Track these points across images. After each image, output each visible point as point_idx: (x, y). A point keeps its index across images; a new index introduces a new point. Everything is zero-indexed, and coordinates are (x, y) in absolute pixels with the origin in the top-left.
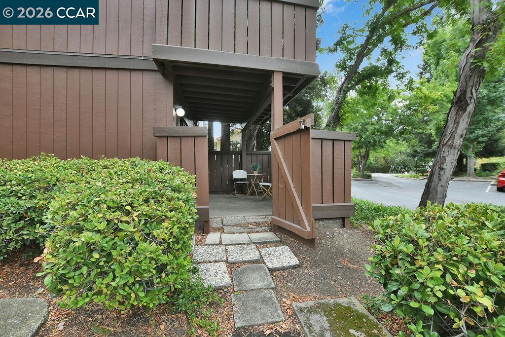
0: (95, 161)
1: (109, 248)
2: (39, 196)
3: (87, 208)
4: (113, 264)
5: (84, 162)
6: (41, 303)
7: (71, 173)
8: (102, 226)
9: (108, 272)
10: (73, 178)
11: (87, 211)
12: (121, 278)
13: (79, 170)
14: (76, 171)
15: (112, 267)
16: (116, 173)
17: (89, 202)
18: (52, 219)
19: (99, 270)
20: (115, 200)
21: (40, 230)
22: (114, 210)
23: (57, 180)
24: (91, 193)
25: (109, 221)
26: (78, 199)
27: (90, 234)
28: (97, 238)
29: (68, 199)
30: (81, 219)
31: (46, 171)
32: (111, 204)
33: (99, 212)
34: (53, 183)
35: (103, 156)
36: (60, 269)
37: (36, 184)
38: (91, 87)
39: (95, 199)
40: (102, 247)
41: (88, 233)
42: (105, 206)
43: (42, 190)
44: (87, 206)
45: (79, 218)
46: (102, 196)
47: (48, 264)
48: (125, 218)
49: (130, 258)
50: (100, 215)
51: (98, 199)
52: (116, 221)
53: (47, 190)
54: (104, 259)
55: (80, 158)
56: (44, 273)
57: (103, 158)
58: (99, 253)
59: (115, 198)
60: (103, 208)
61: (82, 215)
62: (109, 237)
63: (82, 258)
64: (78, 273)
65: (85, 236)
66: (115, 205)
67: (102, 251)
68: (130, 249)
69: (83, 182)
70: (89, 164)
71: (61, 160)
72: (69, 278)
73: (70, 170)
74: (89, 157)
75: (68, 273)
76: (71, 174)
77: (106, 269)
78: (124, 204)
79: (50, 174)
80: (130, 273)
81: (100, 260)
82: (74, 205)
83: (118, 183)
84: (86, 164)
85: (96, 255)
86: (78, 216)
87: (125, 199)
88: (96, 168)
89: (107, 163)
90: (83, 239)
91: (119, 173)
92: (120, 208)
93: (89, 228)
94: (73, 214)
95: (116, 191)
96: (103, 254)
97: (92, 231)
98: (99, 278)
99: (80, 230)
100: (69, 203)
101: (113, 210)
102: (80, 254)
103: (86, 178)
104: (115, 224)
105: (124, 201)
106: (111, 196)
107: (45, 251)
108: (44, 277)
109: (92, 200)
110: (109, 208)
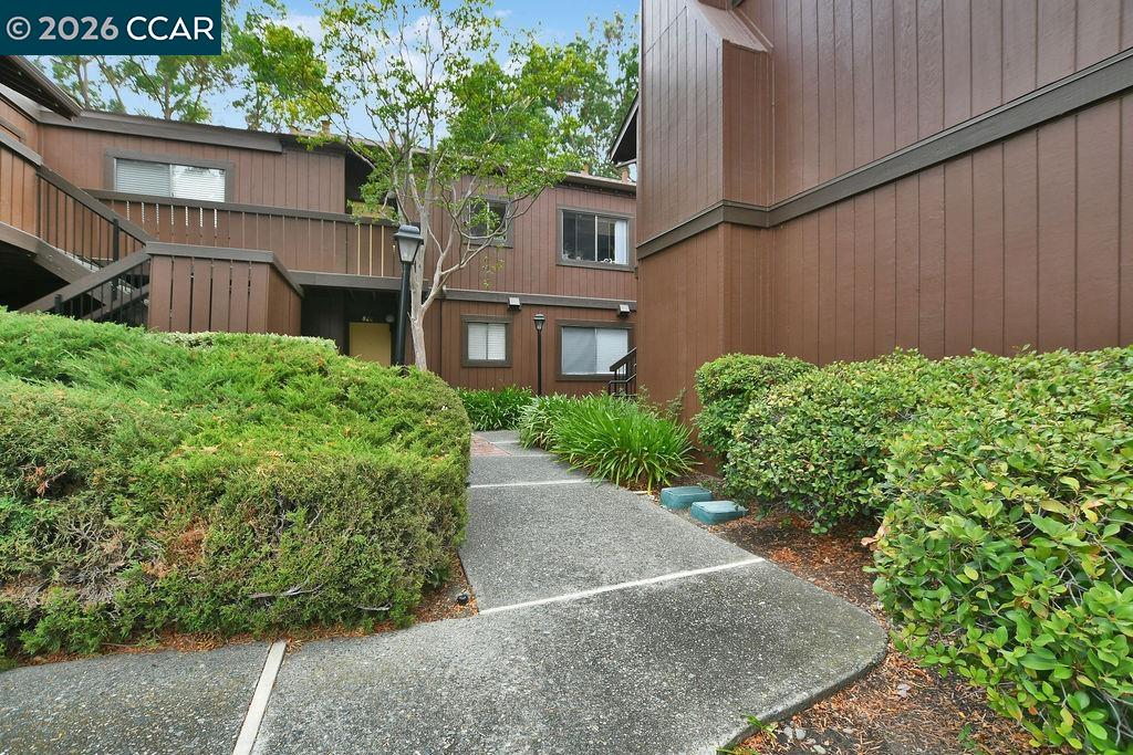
0: (1003, 359)
1: (1003, 567)
2: (885, 429)
3: (961, 464)
4: (1012, 608)
5: (977, 362)
6: (877, 628)
7: (945, 388)
8: (990, 511)
9: (998, 622)
10: (946, 399)
11: (961, 471)
12: (1030, 652)
13: (964, 381)
14: (955, 382)
15: (1010, 615)
16: (1051, 388)
17: (967, 451)
18: (895, 473)
19: (976, 609)
20: (1034, 456)
21: (876, 491)
22: (1028, 479)
23: (918, 402)
24: (974, 433)
25: (1009, 505)
26: (945, 442)
27: (961, 521)
28: (975, 533)
29: (927, 440)
30: (945, 484)
31: (900, 381)
32: (1019, 464)
33: (989, 478)
34: (911, 406)
35: (1025, 348)
36: (900, 573)
37: (882, 407)
38: (1000, 185)
39: (982, 447)
40: (987, 558)
41: (958, 517)
42: (1004, 466)
43: (890, 419)
44: (963, 461)
45: (943, 481)
46: (999, 442)
47: (882, 557)
48: (1054, 506)
49: (1060, 613)
50: (989, 486)
51: (989, 448)
52: (1028, 508)
53: (899, 418)
54: (991, 589)
55: (972, 354)
56: (875, 570)
57: (1026, 352)
58: (978, 571)
59: (1030, 449)
60: (998, 470)
61: (950, 477)
62: (1008, 540)
63: (940, 567)
64: (930, 594)
65: (950, 523)
66: (1030, 468)
67: (987, 568)
68: (1062, 589)
69: (967, 408)
70: (986, 368)
71: (931, 360)
72: (915, 599)
73: (944, 381)
74: (990, 352)
75: (915, 587)
76: (946, 390)
77: (991, 612)
78: (1057, 470)
79: (907, 388)
80: (1055, 650)
81: (980, 586)
82: (937, 453)
83: (1052, 415)
84: (980, 366)
85: (971, 573)
86: (940, 478)
87: (1062, 457)
88: (1001, 377)
89: (1035, 364)
90: (944, 527)
91: (1060, 389)
92: (1046, 478)
93: (961, 507)
94: (931, 471)
95: (1039, 434)
96: (989, 576)
97: (968, 514)
98: (975, 626)
99: (943, 508)
100: (928, 447)
101: (1023, 480)
102: (938, 557)
103: (975, 399)
104: (1026, 515)
105: (1059, 462)
106: (1021, 444)
107: (881, 531)
108: (873, 577)
109: (975, 448)
110: (1013, 472)
